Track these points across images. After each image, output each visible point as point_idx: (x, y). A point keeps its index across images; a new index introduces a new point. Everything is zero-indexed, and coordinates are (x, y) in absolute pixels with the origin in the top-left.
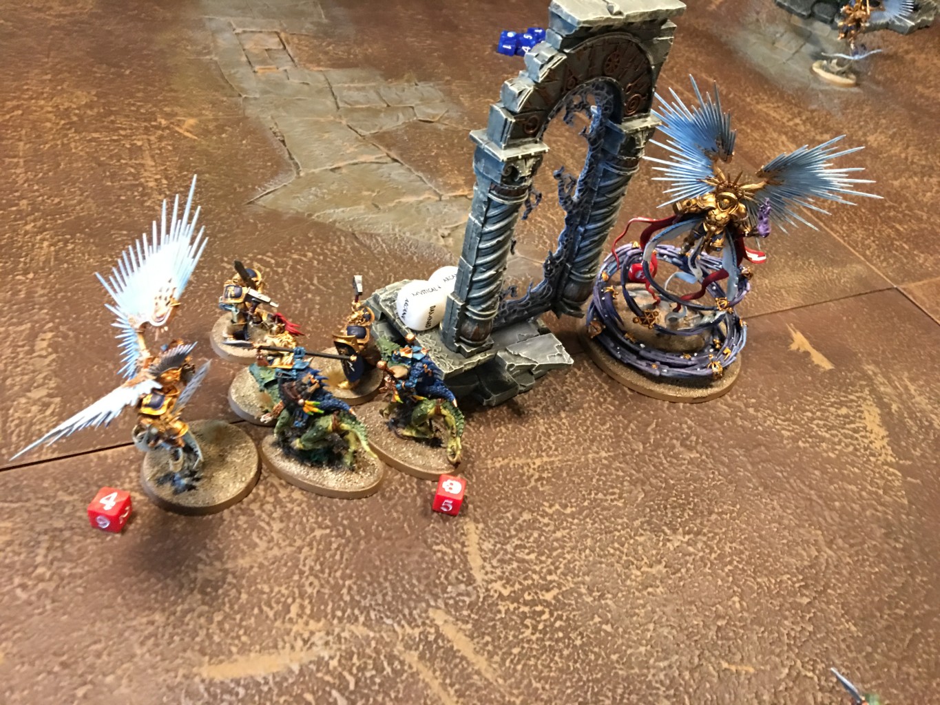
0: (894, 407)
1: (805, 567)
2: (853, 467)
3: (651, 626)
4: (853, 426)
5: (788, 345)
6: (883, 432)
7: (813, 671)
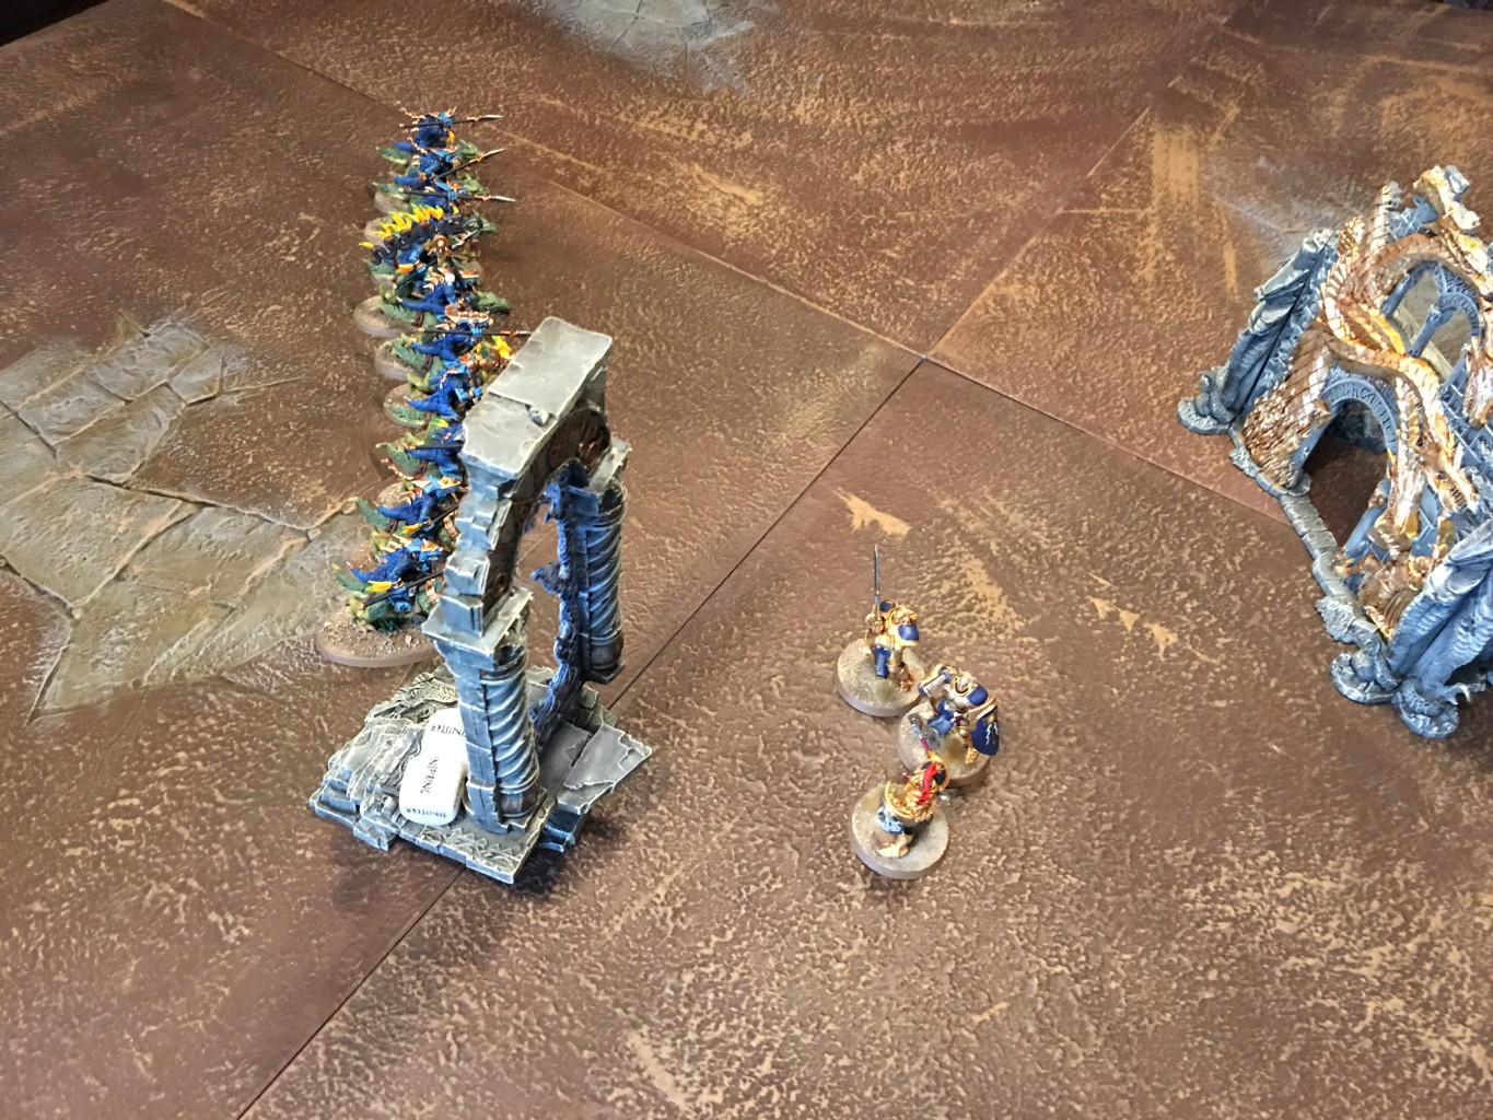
0: (994, 547)
1: (998, 833)
2: (987, 661)
3: (886, 1025)
4: (964, 602)
5: (848, 524)
6: (996, 591)
7: (1060, 963)
